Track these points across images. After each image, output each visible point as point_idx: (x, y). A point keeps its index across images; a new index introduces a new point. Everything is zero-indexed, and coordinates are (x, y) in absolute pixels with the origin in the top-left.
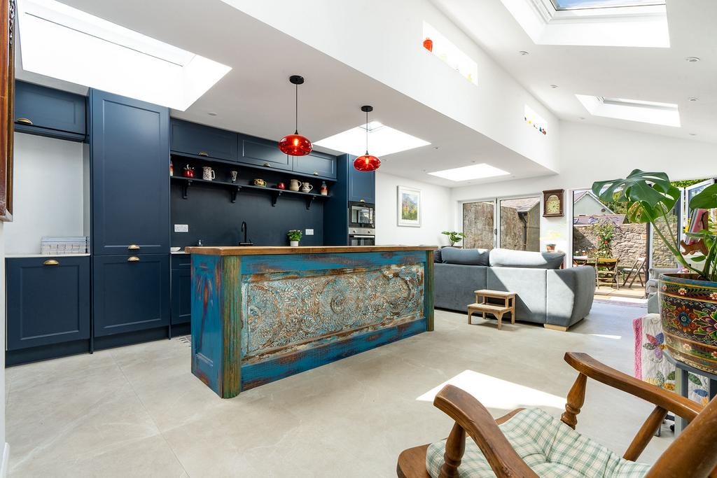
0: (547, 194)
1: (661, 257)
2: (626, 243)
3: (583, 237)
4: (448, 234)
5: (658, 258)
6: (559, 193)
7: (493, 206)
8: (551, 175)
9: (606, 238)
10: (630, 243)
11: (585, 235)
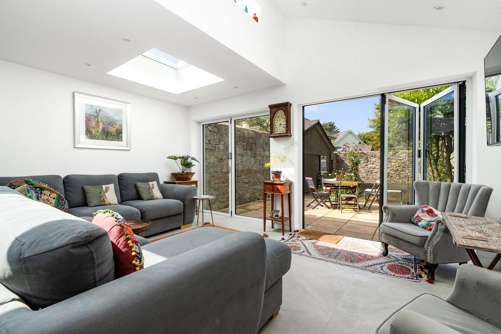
0: (274, 108)
1: (393, 175)
2: (371, 165)
3: (343, 161)
4: (175, 158)
5: (392, 176)
6: (285, 107)
7: (228, 126)
8: (278, 85)
9: (355, 162)
10: (374, 166)
11: (344, 159)
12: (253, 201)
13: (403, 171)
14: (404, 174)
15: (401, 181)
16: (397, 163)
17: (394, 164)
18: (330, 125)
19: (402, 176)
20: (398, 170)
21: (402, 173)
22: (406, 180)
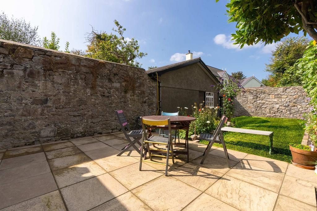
1: (283, 111)
2: (260, 101)
5: (282, 112)
10: (263, 101)
12: (90, 135)
13: (294, 106)
14: (296, 110)
15: (291, 116)
16: (287, 99)
17: (284, 99)
18: (239, 74)
19: (293, 111)
20: (289, 105)
21: (293, 108)
22: (298, 115)
